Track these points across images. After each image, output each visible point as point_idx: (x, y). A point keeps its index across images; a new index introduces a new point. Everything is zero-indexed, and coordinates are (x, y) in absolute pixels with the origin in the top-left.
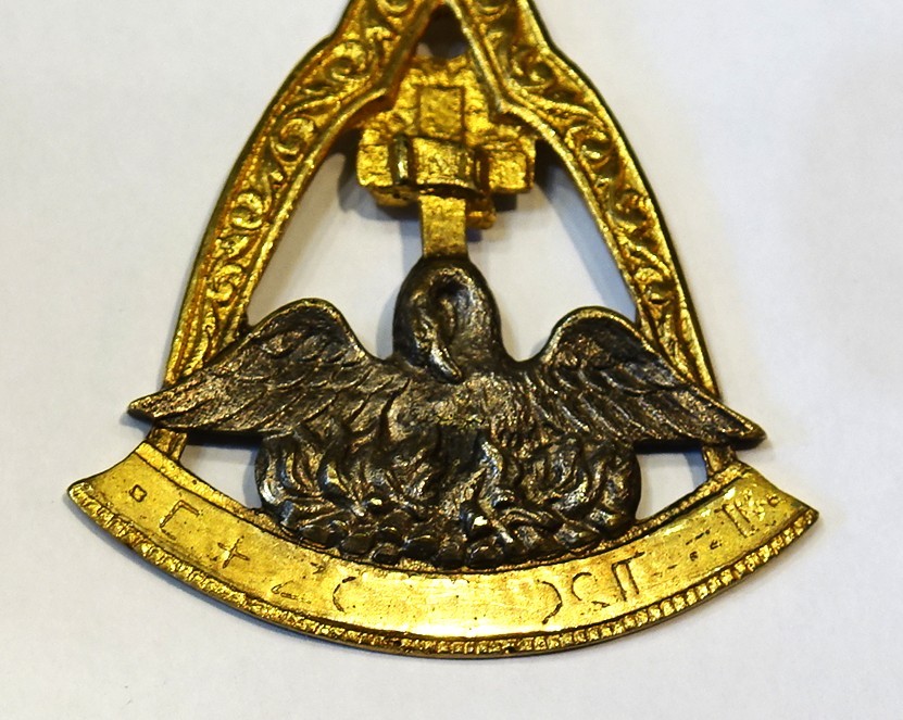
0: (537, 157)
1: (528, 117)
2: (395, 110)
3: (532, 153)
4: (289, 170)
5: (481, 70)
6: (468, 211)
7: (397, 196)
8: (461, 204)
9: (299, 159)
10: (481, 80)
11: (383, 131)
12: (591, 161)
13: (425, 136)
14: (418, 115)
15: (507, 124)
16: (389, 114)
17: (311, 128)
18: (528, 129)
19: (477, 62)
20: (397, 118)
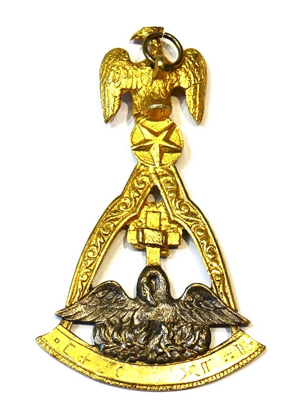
0: (183, 234)
1: (180, 222)
2: (140, 219)
3: (181, 233)
4: (106, 239)
5: (166, 207)
6: (160, 252)
7: (139, 246)
8: (159, 249)
9: (109, 235)
10: (166, 210)
11: (136, 226)
12: (199, 236)
13: (148, 228)
14: (146, 221)
15: (174, 224)
16: (137, 220)
17: (113, 225)
18: (180, 225)
19: (165, 204)
20: (140, 221)
